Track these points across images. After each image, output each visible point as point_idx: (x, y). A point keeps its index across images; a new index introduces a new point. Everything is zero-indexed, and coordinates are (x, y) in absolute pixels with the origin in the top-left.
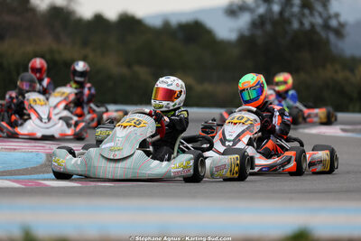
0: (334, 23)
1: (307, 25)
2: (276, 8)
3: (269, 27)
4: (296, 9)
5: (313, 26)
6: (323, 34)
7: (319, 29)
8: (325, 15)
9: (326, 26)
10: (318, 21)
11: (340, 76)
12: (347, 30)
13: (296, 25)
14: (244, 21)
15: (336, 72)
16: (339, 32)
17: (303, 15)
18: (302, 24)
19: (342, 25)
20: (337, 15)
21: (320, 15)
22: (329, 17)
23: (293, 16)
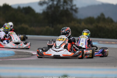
0: (74, 8)
2: (55, 3)
4: (62, 3)
6: (71, 11)
7: (69, 10)
9: (72, 9)
10: (69, 7)
12: (78, 10)
14: (45, 7)
16: (76, 11)
19: (77, 9)
20: (75, 5)
21: (70, 5)
22: (73, 6)
23: (61, 5)
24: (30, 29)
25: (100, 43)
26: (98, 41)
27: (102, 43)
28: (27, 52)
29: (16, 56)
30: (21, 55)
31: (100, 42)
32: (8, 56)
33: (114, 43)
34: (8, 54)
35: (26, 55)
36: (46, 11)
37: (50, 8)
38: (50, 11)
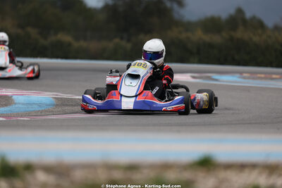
24: (76, 44)
25: (244, 78)
26: (241, 73)
27: (249, 78)
31: (245, 75)
33: (277, 76)
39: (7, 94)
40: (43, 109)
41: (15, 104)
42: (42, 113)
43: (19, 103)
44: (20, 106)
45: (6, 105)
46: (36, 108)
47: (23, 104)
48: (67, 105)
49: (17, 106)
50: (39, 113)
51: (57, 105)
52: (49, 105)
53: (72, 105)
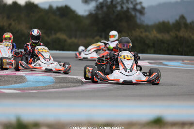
0: (138, 7)
1: (125, 8)
3: (105, 9)
5: (128, 9)
6: (133, 13)
7: (131, 10)
8: (134, 3)
9: (135, 9)
10: (131, 6)
11: (143, 35)
12: (146, 11)
13: (119, 8)
14: (92, 6)
15: (141, 32)
16: (141, 11)
17: (123, 3)
18: (122, 7)
19: (143, 8)
20: (141, 3)
21: (132, 3)
22: (137, 4)
23: (118, 3)
24: (69, 41)
28: (74, 78)
29: (58, 85)
30: (64, 82)
32: (45, 85)
34: (44, 82)
35: (73, 82)
36: (93, 12)
37: (100, 7)
38: (100, 12)
39: (21, 74)
40: (46, 85)
41: (27, 81)
42: (46, 88)
43: (30, 81)
44: (31, 83)
45: (21, 82)
46: (42, 84)
47: (33, 82)
48: (63, 82)
49: (28, 83)
50: (44, 88)
51: (56, 82)
52: (51, 82)
53: (66, 82)
